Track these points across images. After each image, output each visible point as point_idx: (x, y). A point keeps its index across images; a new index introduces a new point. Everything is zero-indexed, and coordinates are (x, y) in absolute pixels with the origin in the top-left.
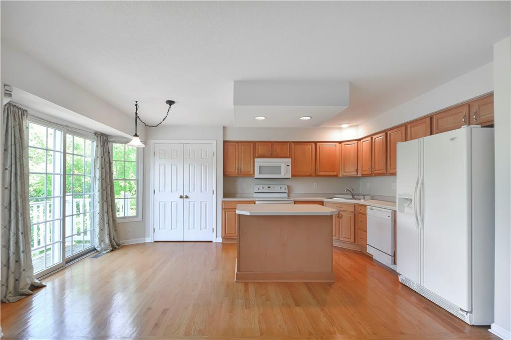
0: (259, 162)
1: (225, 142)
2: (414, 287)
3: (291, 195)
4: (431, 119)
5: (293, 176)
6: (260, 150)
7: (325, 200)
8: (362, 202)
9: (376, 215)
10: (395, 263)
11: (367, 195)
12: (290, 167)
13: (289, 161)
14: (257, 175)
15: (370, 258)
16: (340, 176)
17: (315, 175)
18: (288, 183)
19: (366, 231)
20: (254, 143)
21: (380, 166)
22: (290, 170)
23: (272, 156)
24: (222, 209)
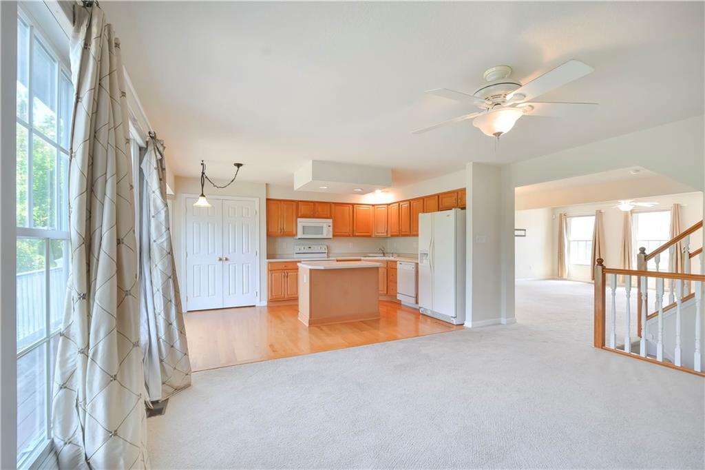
0: (302, 222)
1: (267, 200)
2: (429, 313)
3: (330, 255)
4: (439, 197)
5: (334, 236)
6: (303, 209)
7: (362, 258)
8: (391, 258)
9: (404, 269)
10: (417, 303)
11: (396, 253)
12: (331, 227)
13: (330, 221)
14: (300, 235)
15: (399, 303)
16: (373, 236)
17: (352, 235)
18: (327, 243)
19: (396, 283)
20: (297, 203)
21: (405, 228)
22: (331, 230)
23: (314, 216)
24: (269, 270)
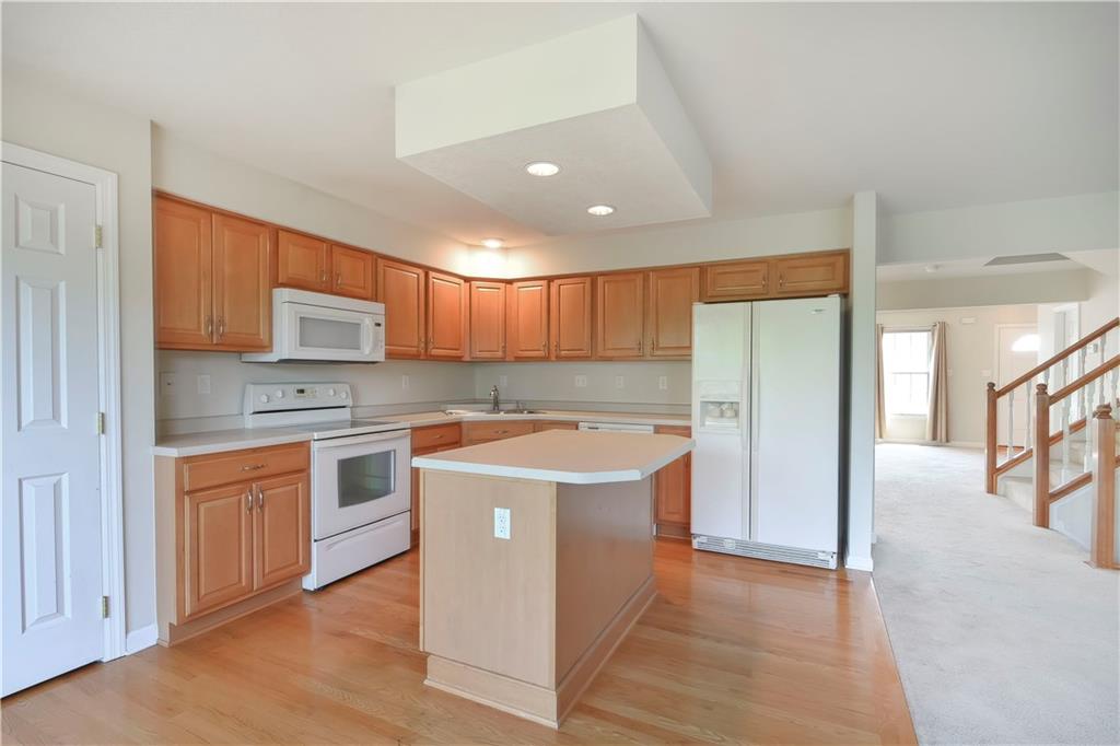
1: (159, 196)
4: (703, 271)
5: (390, 355)
6: (293, 260)
12: (383, 328)
13: (378, 309)
16: (467, 358)
17: (425, 354)
18: (362, 375)
20: (275, 230)
22: (382, 336)
23: (330, 286)
24: (181, 493)
